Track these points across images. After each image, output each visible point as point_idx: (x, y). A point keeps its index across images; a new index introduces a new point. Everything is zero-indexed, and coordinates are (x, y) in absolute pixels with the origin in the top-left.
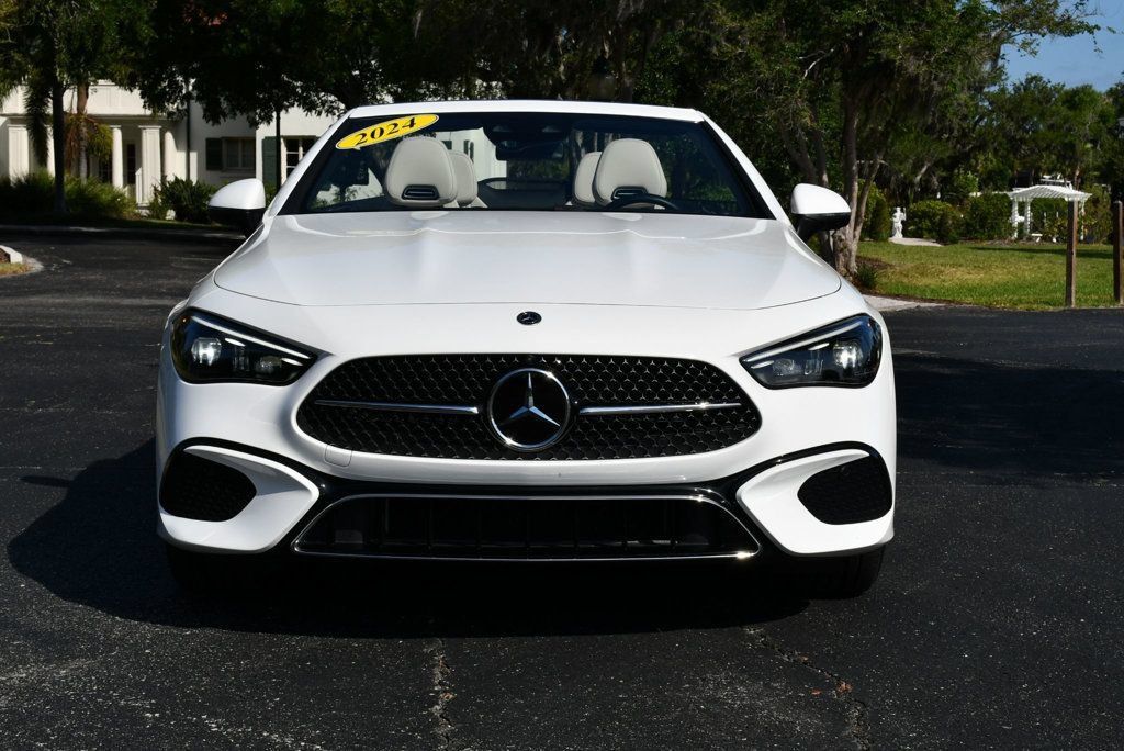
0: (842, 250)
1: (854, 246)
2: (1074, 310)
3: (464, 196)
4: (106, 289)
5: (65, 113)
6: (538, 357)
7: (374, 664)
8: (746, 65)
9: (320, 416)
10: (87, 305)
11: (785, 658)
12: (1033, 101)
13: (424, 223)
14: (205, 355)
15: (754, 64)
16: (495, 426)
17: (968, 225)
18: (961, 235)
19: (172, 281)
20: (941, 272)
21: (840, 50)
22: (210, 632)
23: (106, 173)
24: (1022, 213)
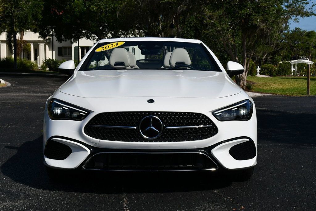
0: (242, 79)
1: (245, 78)
2: (309, 96)
3: (132, 65)
4: (29, 91)
5: (17, 40)
6: (153, 112)
7: (106, 201)
8: (214, 25)
9: (91, 129)
10: (23, 96)
11: (225, 199)
12: (297, 35)
13: (121, 73)
14: (57, 112)
15: (216, 25)
16: (141, 132)
17: (278, 71)
18: (277, 74)
19: (48, 89)
20: (271, 85)
21: (241, 21)
22: (59, 192)
23: (29, 57)
24: (294, 68)
